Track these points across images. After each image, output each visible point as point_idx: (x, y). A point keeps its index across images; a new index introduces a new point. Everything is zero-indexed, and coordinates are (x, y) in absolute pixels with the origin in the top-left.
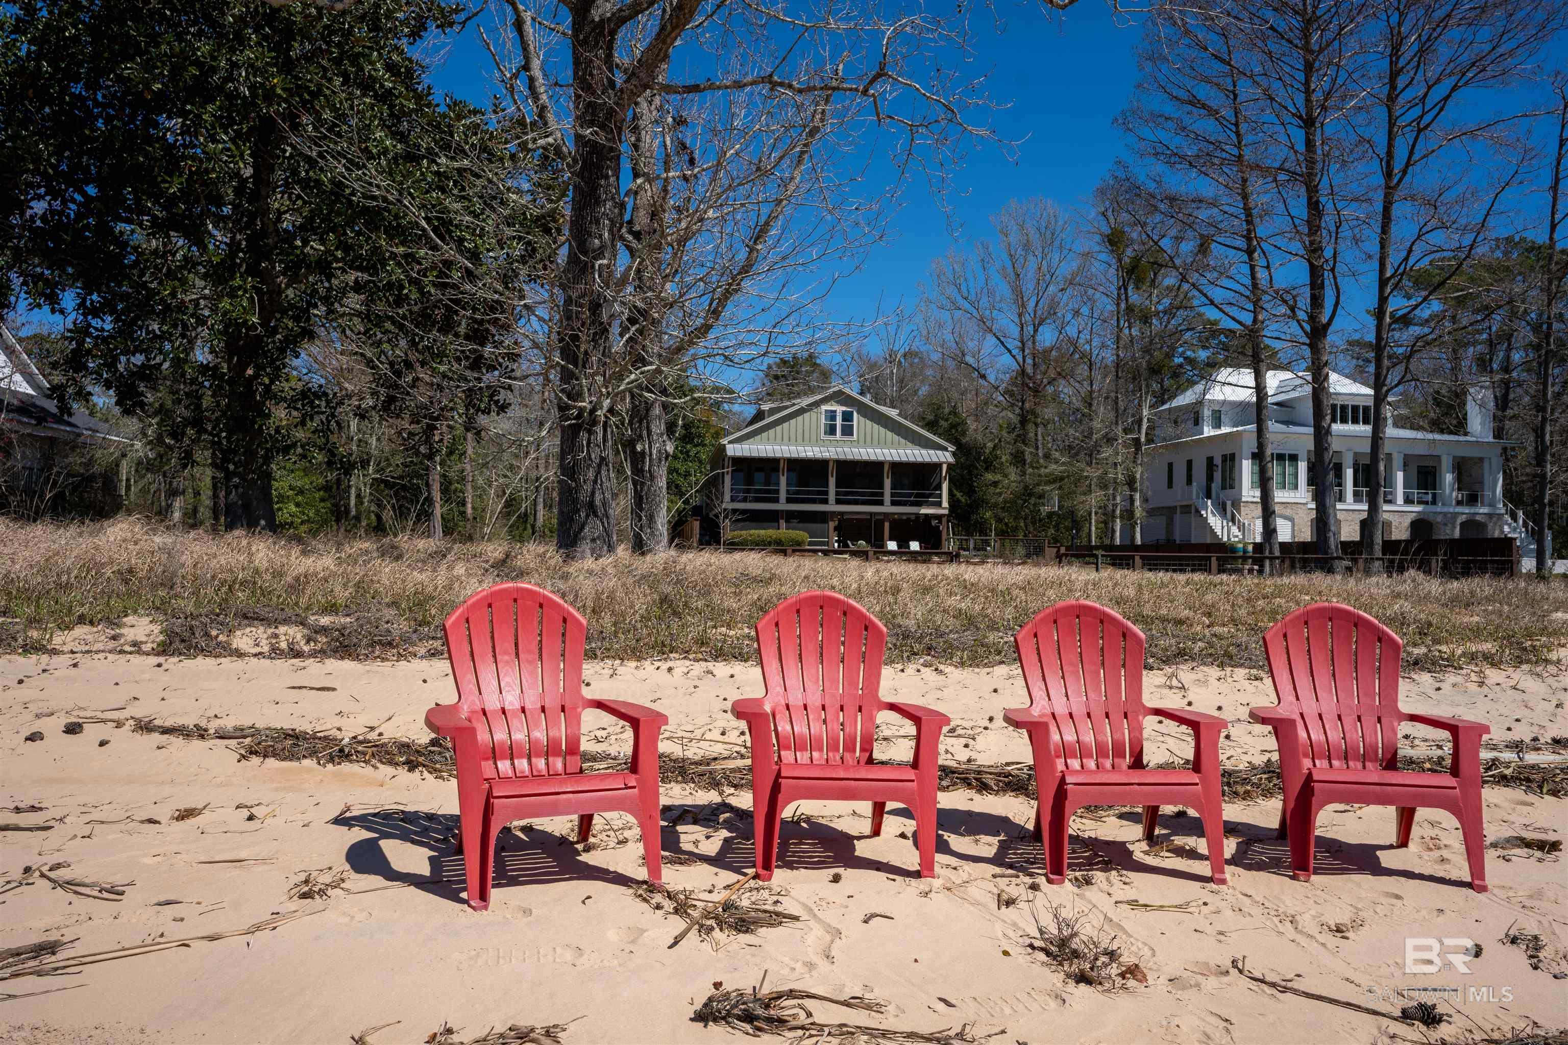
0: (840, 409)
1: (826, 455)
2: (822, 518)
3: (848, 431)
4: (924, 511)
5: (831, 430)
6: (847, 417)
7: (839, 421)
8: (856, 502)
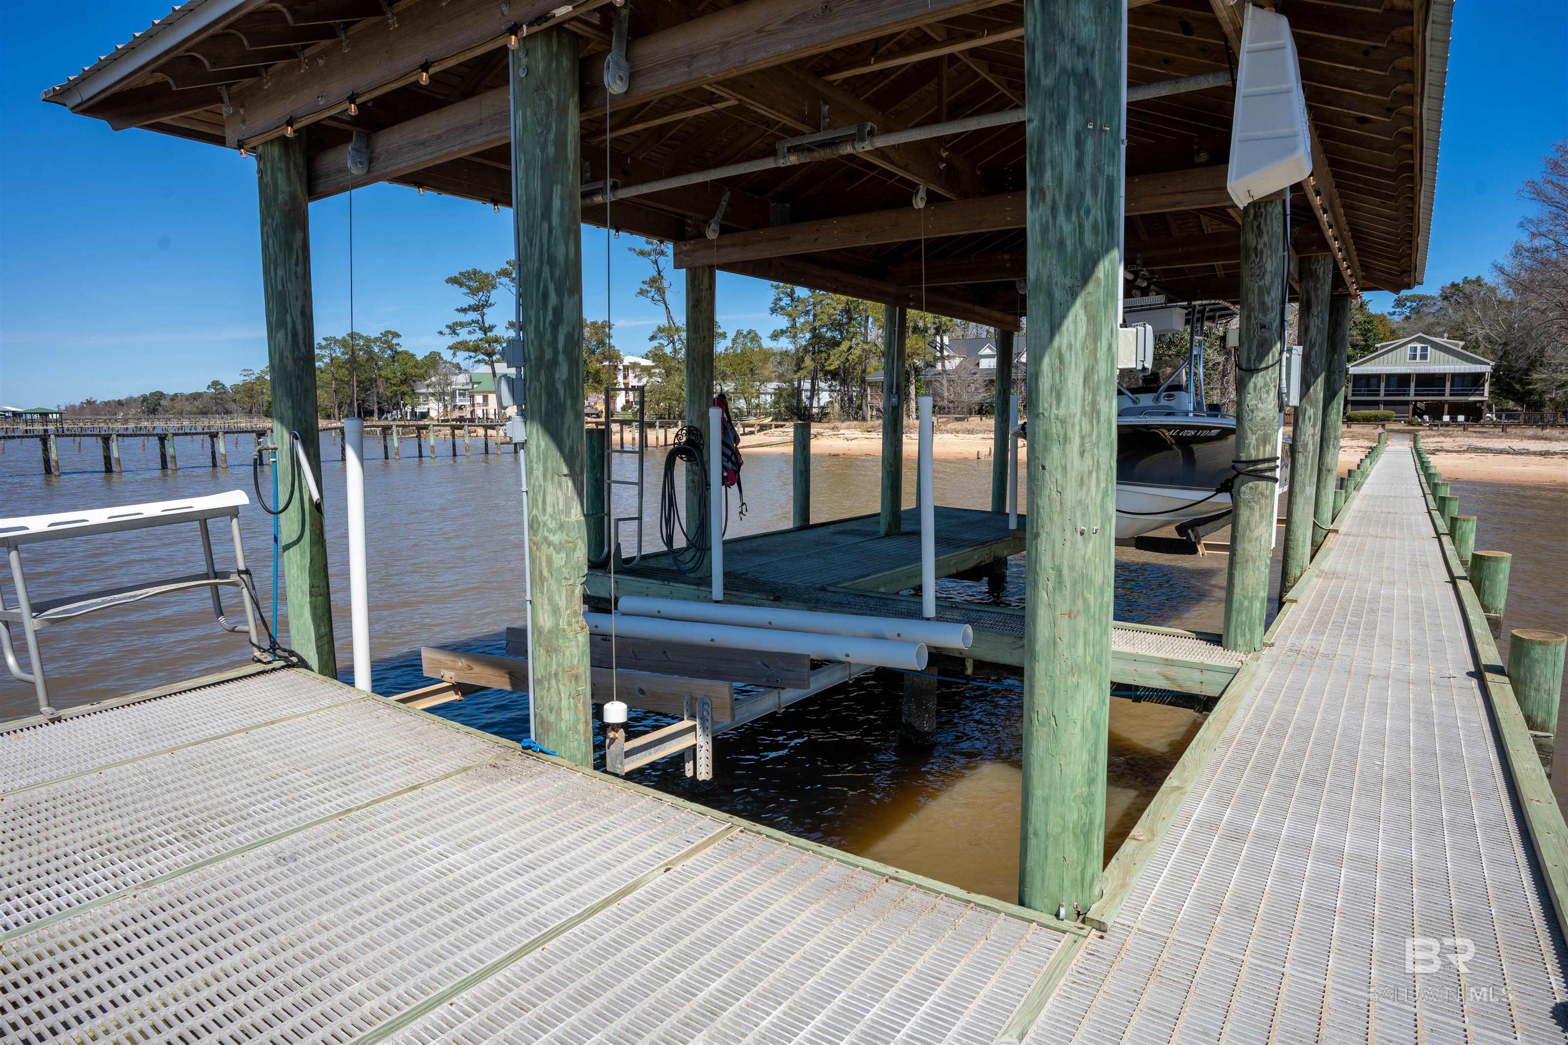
0: (1419, 346)
1: (1408, 371)
2: (1407, 403)
3: (1424, 357)
4: (1472, 399)
5: (1414, 357)
6: (1424, 350)
7: (1419, 352)
8: (1428, 395)
